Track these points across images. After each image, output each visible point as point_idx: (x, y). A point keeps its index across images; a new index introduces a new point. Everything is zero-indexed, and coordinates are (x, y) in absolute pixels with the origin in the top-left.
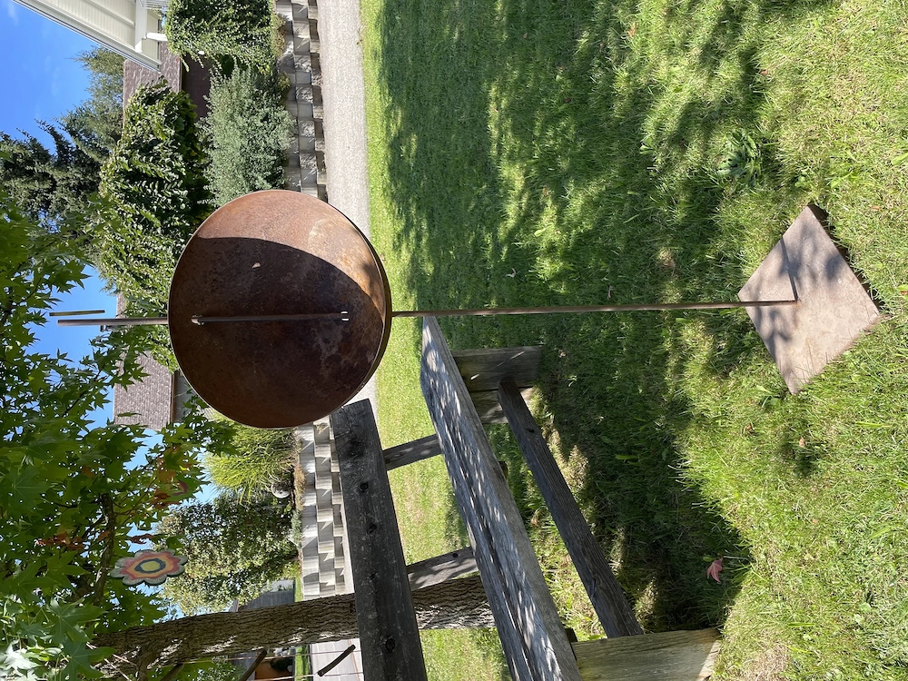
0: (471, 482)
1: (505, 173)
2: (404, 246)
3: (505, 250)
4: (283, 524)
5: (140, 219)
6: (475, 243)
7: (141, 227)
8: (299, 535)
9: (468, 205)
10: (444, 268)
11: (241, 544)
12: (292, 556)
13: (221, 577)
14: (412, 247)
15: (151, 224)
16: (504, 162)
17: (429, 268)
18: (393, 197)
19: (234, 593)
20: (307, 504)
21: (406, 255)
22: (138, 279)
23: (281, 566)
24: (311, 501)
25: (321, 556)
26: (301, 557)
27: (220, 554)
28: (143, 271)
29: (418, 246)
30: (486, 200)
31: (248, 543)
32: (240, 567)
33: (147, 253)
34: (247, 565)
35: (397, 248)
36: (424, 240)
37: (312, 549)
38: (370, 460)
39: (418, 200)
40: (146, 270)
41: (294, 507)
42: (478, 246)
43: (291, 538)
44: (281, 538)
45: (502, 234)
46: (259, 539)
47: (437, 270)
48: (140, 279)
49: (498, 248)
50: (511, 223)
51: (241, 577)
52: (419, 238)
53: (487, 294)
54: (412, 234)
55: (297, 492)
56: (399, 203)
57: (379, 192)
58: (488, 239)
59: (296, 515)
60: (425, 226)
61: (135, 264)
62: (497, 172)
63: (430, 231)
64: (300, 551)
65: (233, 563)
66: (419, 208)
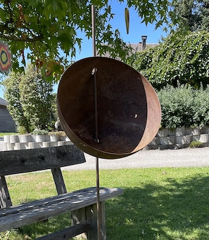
0: (40, 206)
1: (195, 231)
2: (169, 183)
3: (156, 230)
4: (42, 126)
5: (194, 53)
6: (163, 216)
7: (190, 53)
8: (37, 133)
9: (183, 213)
10: (153, 201)
11: (34, 106)
12: (28, 130)
13: (19, 97)
14: (167, 187)
15: (191, 59)
16: (201, 231)
17: (155, 195)
18: (194, 179)
19: (12, 103)
20: (51, 137)
21: (163, 184)
22: (164, 53)
23: (24, 125)
24: (53, 139)
25: (27, 144)
26: (27, 134)
27: (30, 96)
28: (168, 55)
29: (168, 190)
30: (183, 222)
31: (34, 109)
32: (23, 105)
33: (177, 57)
34: (25, 109)
35: (168, 180)
36: (170, 193)
37: (30, 139)
38: (55, 161)
39: (191, 190)
40: (169, 57)
41: (50, 131)
42: (161, 218)
43: (36, 130)
44: (36, 125)
45: (165, 229)
46: (36, 114)
47: (154, 198)
48: (164, 54)
49: (158, 226)
50: (169, 233)
51: (19, 106)
52: (171, 190)
53: (137, 221)
54: (174, 187)
55: (57, 132)
56: (191, 181)
57: (198, 172)
58: (164, 222)
59: (46, 132)
60: (176, 193)
61: (171, 51)
62: (196, 227)
63: (174, 196)
64: (30, 134)
65: (25, 102)
66: (187, 191)
